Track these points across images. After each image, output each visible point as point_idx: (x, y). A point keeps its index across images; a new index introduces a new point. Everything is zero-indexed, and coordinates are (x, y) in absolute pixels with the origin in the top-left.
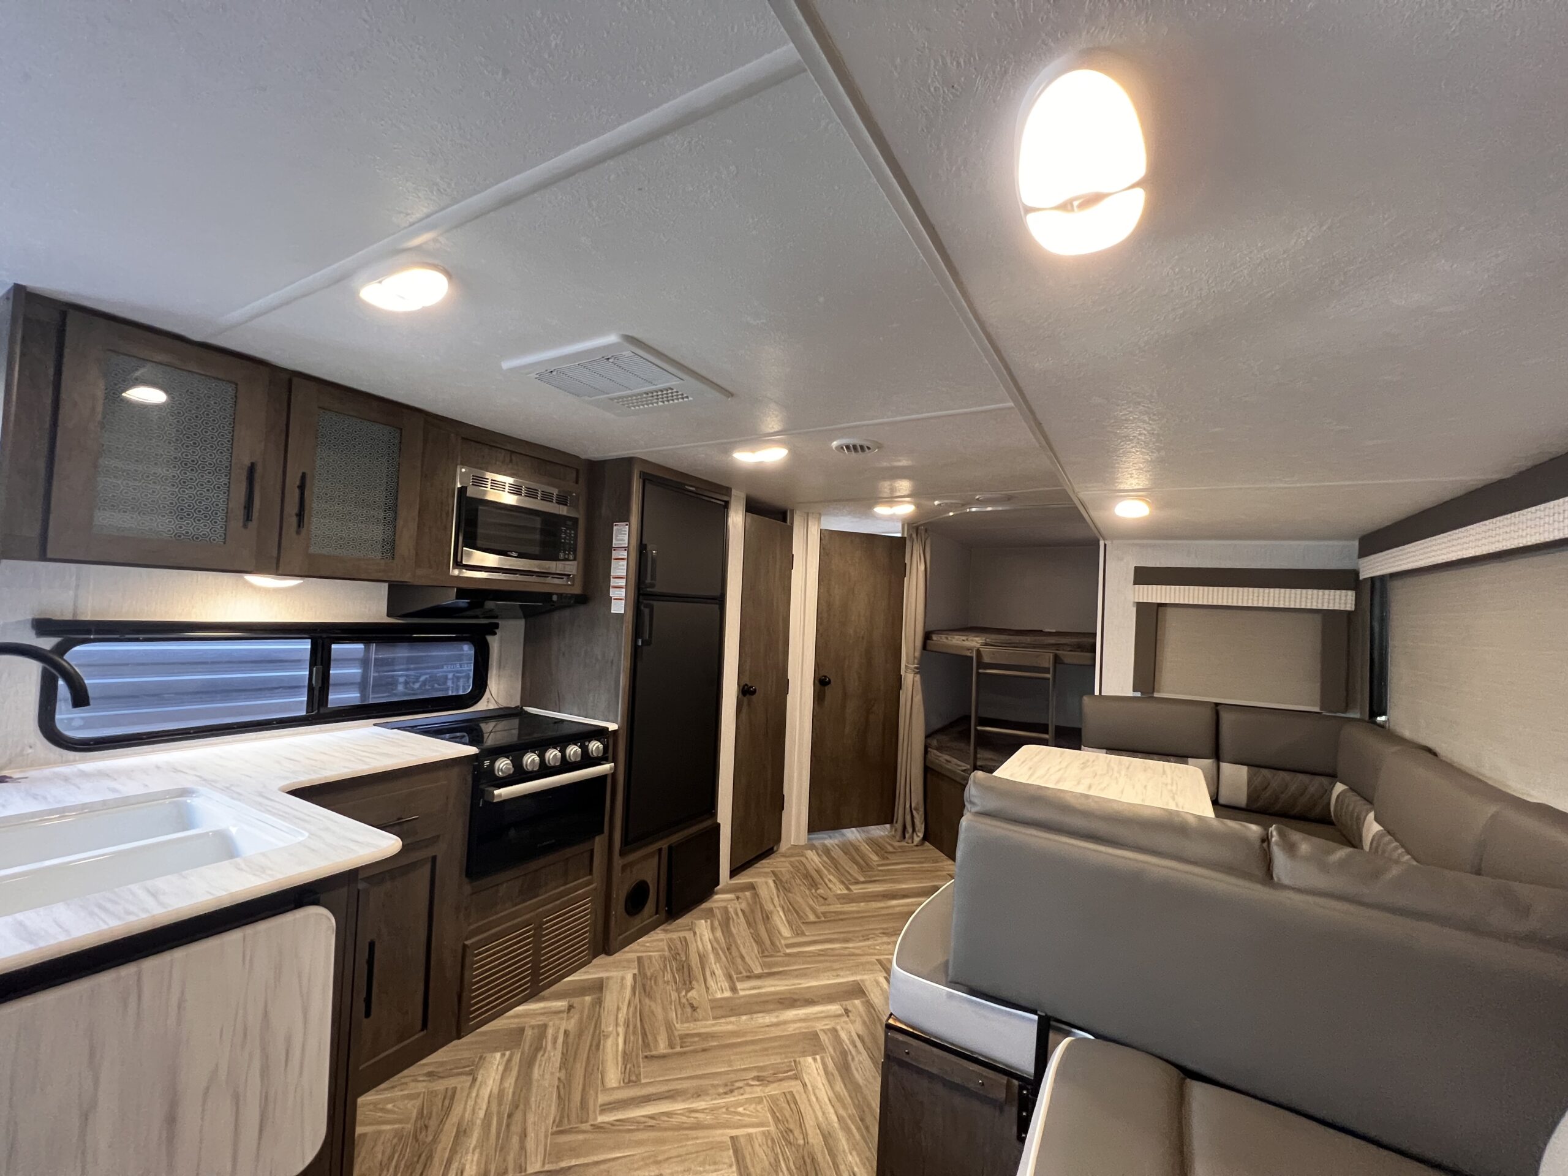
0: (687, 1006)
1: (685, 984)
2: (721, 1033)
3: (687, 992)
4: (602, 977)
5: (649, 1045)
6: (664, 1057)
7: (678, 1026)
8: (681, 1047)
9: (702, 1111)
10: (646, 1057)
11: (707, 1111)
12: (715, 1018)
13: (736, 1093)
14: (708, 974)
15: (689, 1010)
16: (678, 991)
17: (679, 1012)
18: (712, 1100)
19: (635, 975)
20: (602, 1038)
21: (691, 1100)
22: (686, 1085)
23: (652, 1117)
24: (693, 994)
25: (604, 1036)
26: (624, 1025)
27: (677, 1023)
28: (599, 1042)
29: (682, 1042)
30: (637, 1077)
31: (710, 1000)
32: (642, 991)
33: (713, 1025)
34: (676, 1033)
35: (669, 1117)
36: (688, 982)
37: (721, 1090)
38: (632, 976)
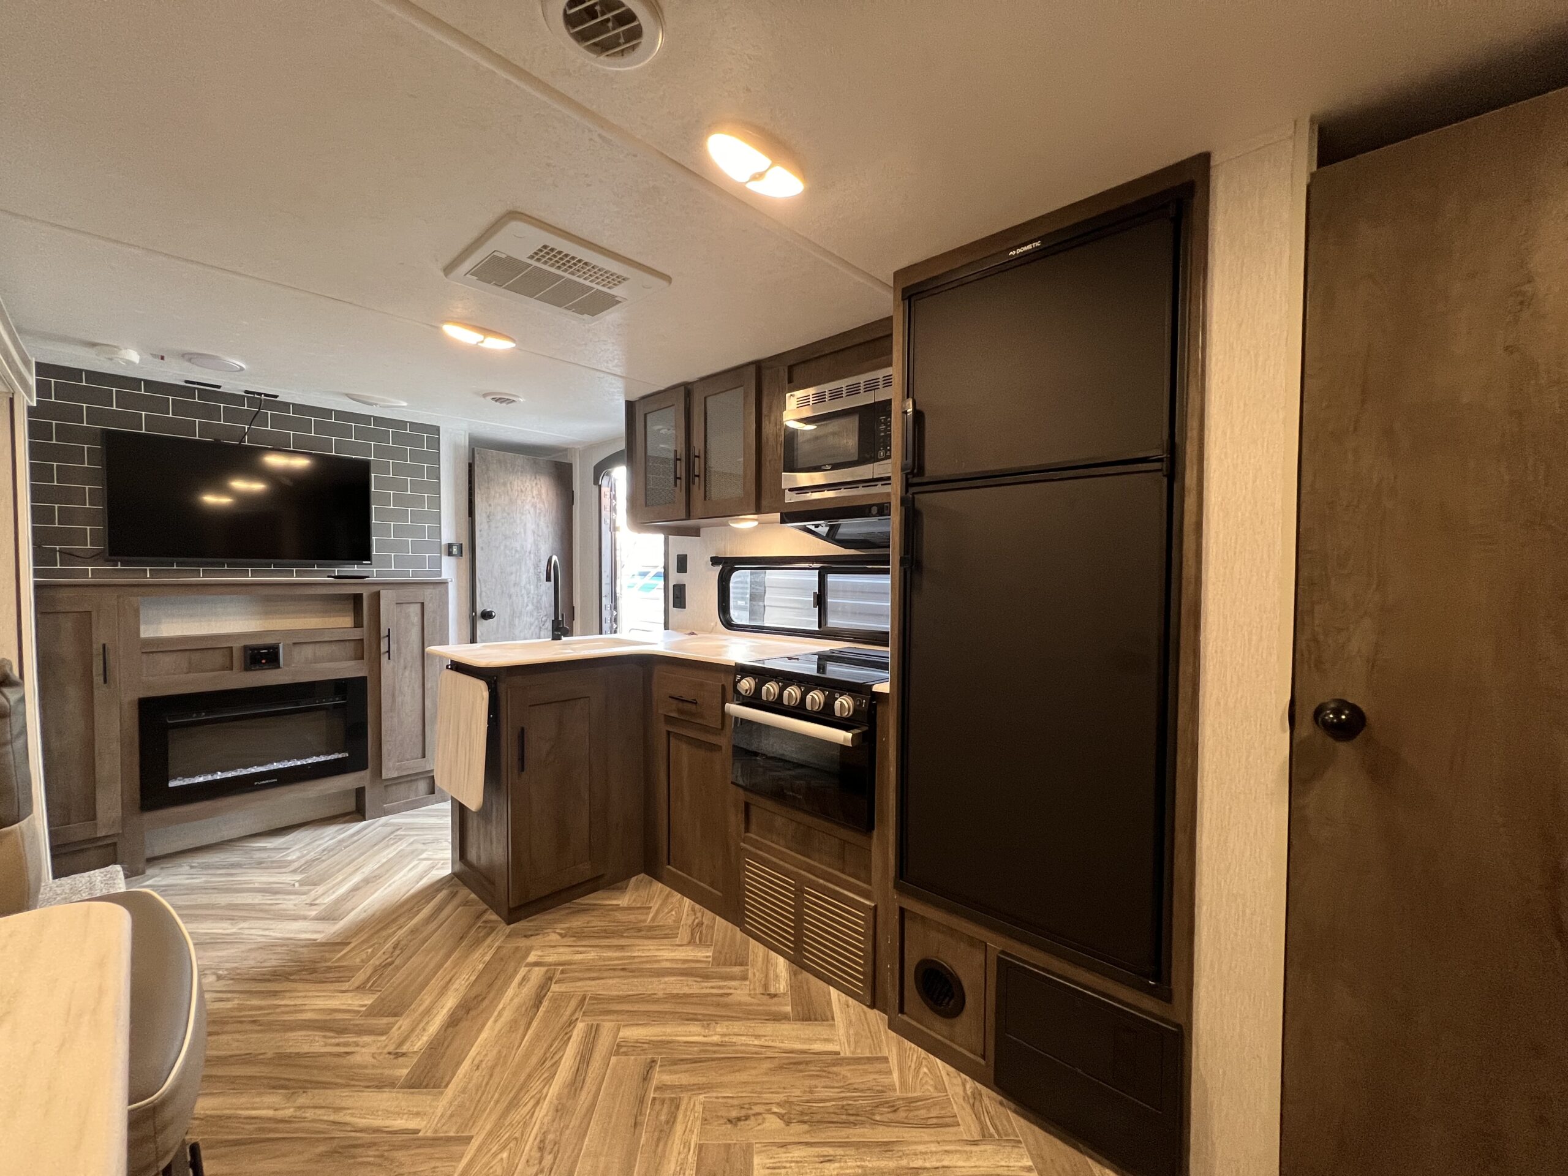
0: (743, 1113)
1: (802, 1113)
2: (664, 1151)
3: (781, 1116)
4: (833, 1019)
5: (676, 1064)
6: (646, 1078)
7: (701, 1097)
8: (654, 1099)
9: (532, 1113)
10: (653, 1061)
11: (528, 1117)
12: (700, 1148)
13: (536, 1154)
14: (829, 1151)
15: (734, 1114)
16: (787, 1103)
17: (735, 1102)
18: (542, 1123)
19: (838, 1053)
20: (705, 1023)
21: (556, 1102)
22: (584, 1097)
23: (556, 1064)
24: (773, 1123)
25: (708, 1025)
26: (722, 1042)
27: (705, 1097)
28: (700, 1021)
29: (663, 1101)
30: (623, 1053)
31: (750, 1146)
32: (795, 1061)
33: (686, 1144)
34: (685, 1096)
35: (545, 1078)
36: (806, 1118)
37: (551, 1136)
38: (837, 1050)
